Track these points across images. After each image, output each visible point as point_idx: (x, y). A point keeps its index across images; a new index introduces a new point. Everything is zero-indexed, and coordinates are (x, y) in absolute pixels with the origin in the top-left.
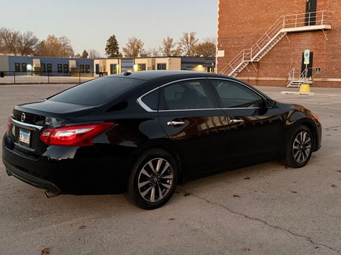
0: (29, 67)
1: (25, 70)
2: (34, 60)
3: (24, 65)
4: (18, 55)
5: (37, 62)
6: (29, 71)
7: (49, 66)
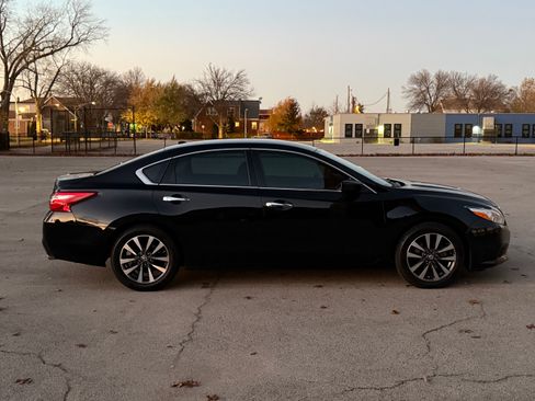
0: (476, 130)
1: (469, 135)
2: (484, 119)
3: (468, 127)
4: (473, 111)
5: (488, 123)
6: (475, 136)
7: (508, 127)
